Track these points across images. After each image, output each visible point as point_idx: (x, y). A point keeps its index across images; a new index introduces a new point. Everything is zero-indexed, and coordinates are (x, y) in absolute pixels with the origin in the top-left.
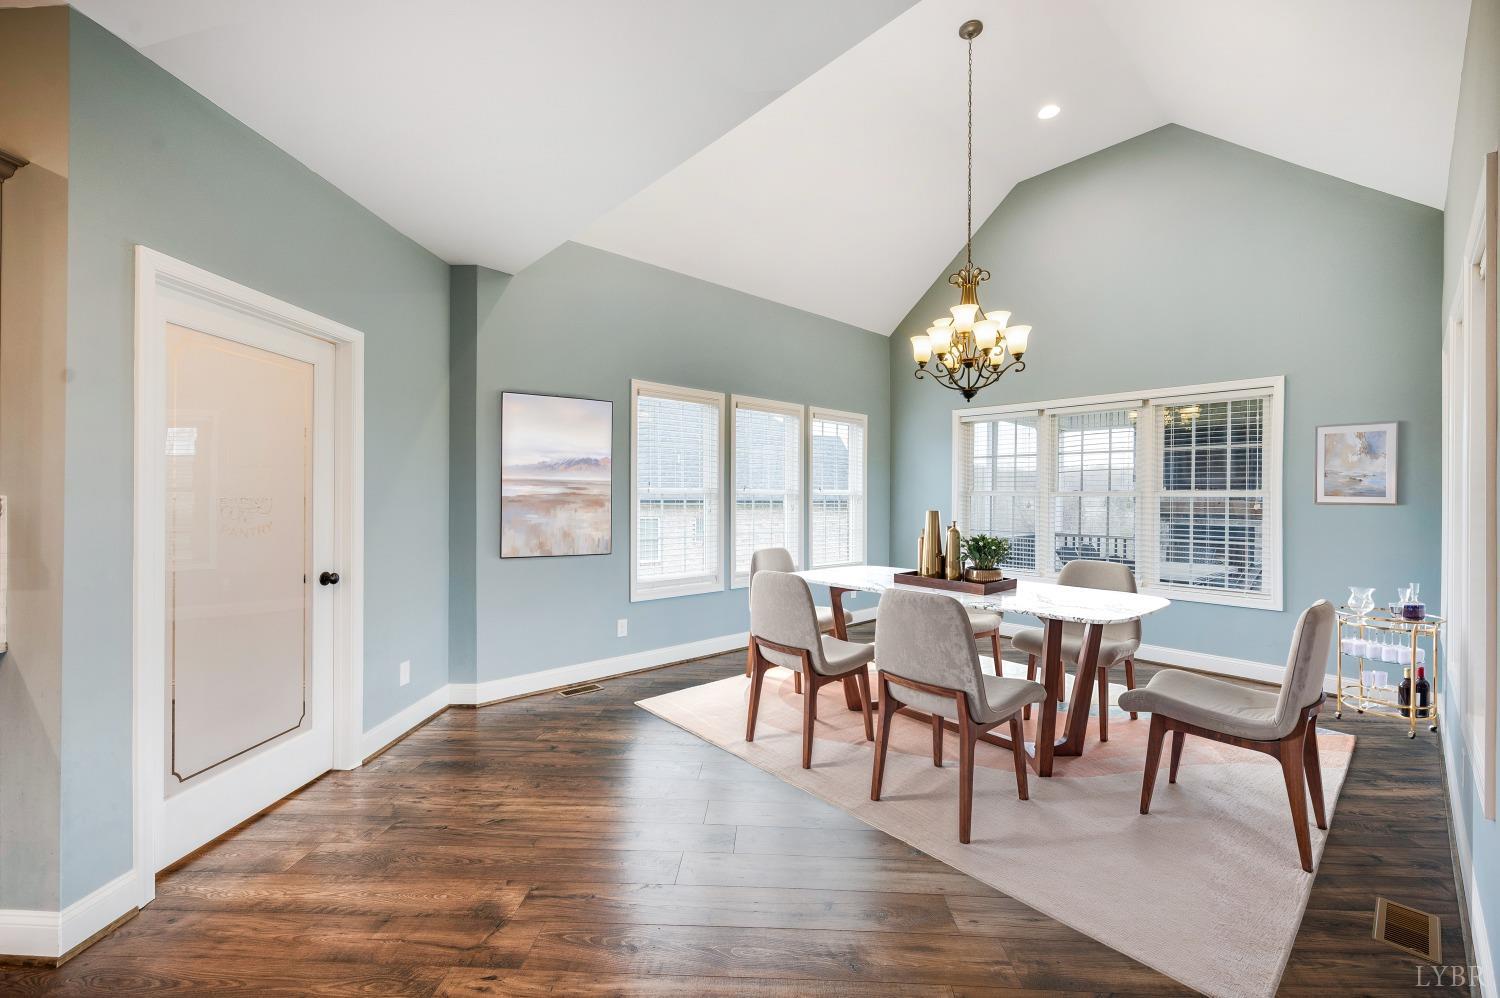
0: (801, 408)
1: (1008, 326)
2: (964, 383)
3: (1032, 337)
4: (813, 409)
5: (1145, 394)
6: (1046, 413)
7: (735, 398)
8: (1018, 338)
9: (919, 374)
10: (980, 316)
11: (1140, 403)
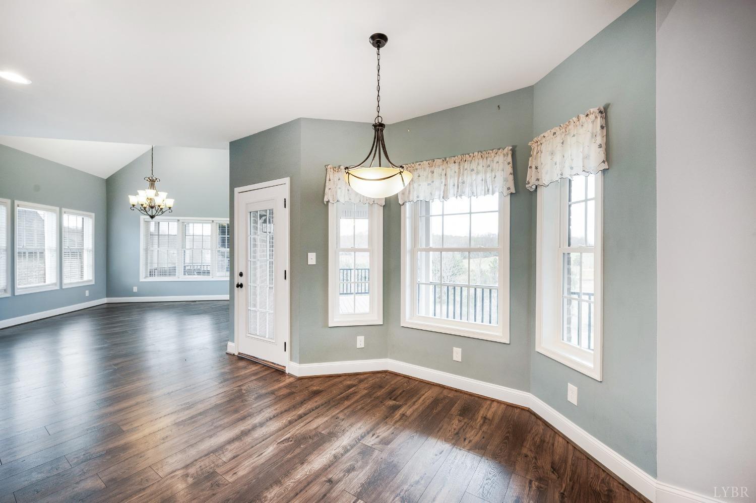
0: (58, 209)
1: (167, 198)
2: (150, 213)
3: (175, 203)
4: (64, 210)
5: (213, 219)
6: (180, 221)
7: (17, 202)
8: (170, 203)
9: (132, 208)
10: (157, 195)
11: (211, 221)
